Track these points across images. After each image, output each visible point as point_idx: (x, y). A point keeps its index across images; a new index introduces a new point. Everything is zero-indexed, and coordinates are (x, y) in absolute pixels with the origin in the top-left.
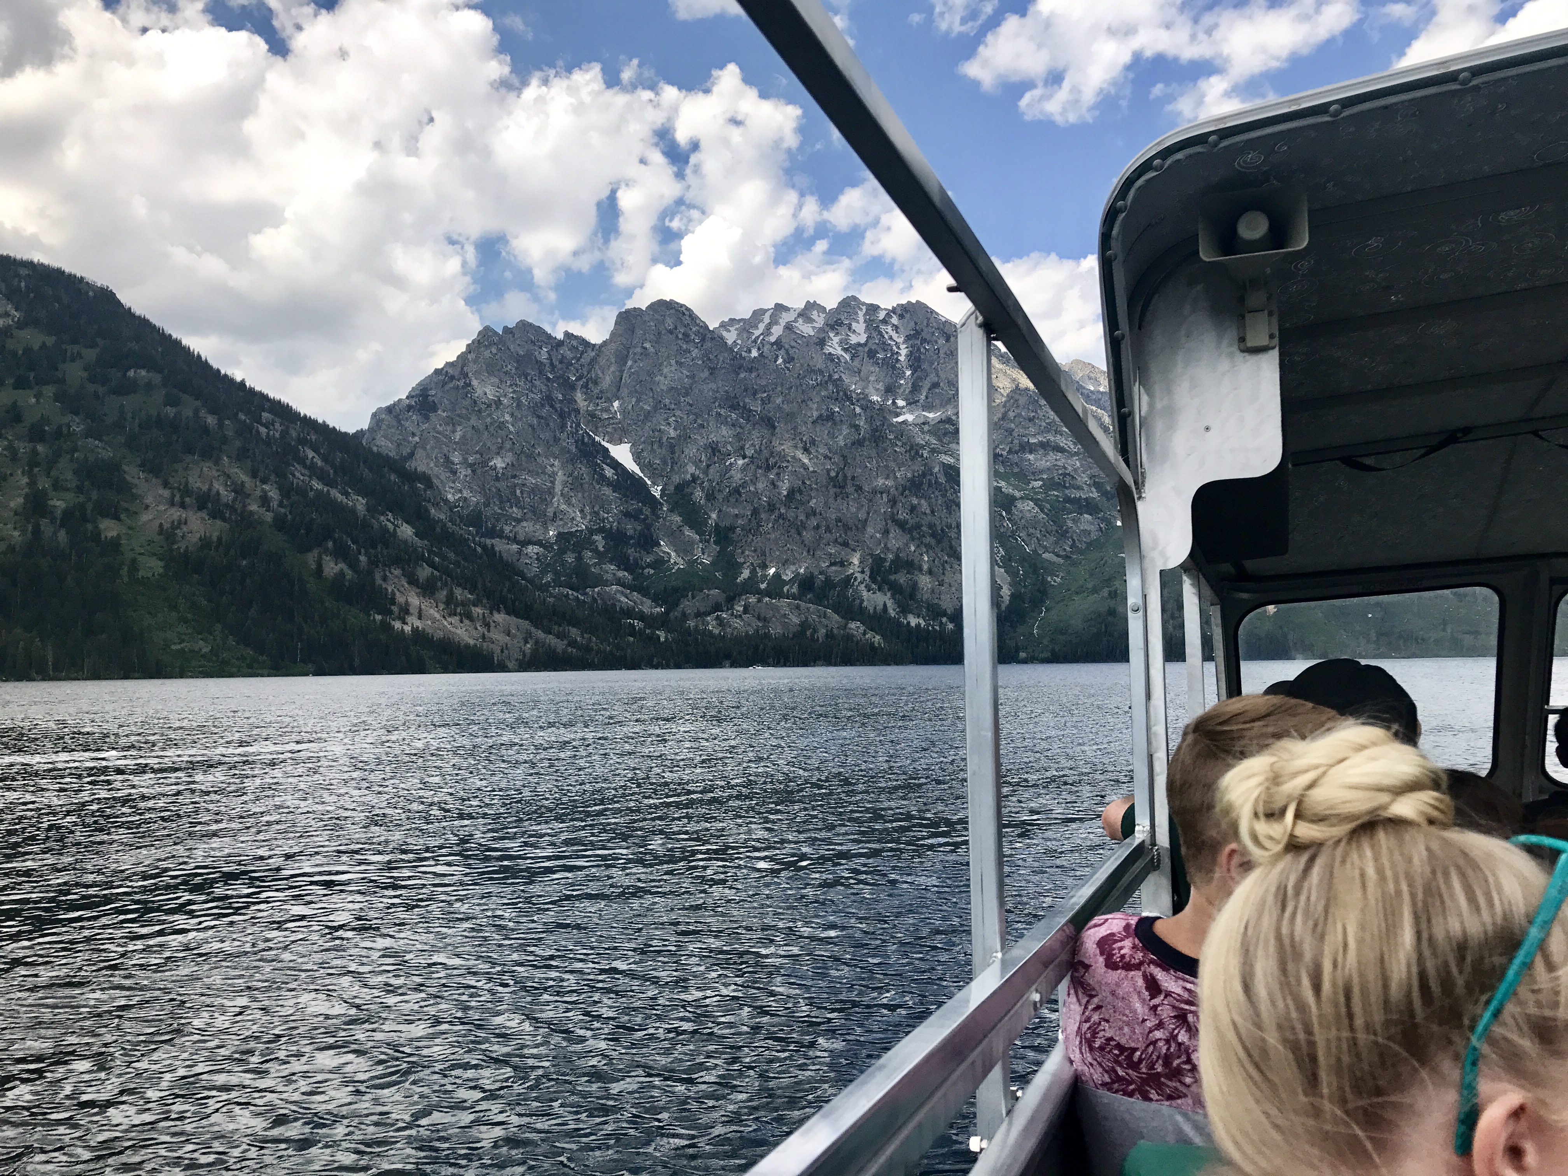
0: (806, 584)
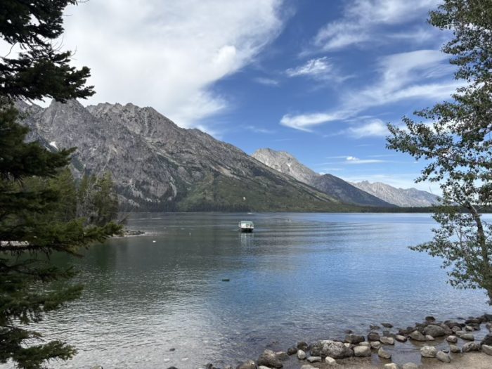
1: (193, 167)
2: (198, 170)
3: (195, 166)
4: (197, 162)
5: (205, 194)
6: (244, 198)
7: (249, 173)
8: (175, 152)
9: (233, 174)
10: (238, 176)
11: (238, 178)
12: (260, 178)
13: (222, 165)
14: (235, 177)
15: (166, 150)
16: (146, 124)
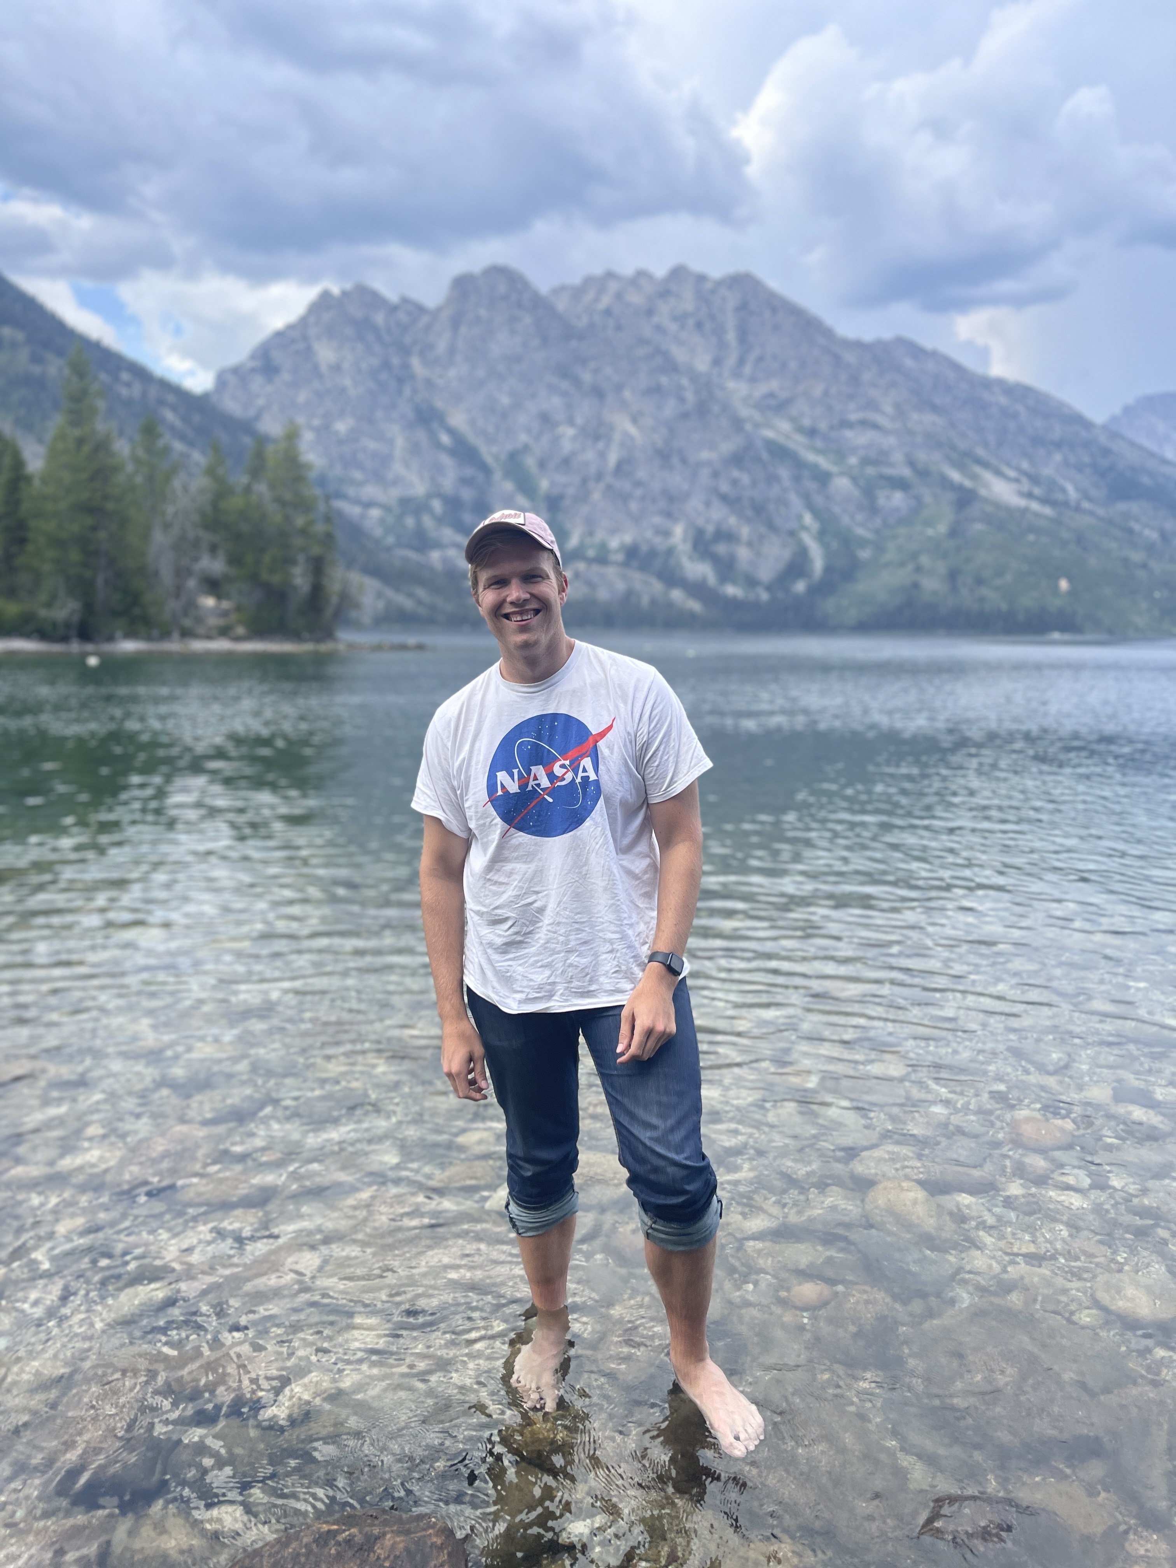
0: (632, 553)
1: (882, 477)
2: (901, 484)
3: (888, 471)
4: (898, 457)
5: (918, 569)
6: (1064, 584)
7: (1094, 493)
8: (823, 426)
9: (1030, 495)
10: (1045, 501)
11: (1048, 511)
12: (1135, 507)
13: (986, 465)
14: (1035, 506)
15: (792, 420)
16: (731, 336)
